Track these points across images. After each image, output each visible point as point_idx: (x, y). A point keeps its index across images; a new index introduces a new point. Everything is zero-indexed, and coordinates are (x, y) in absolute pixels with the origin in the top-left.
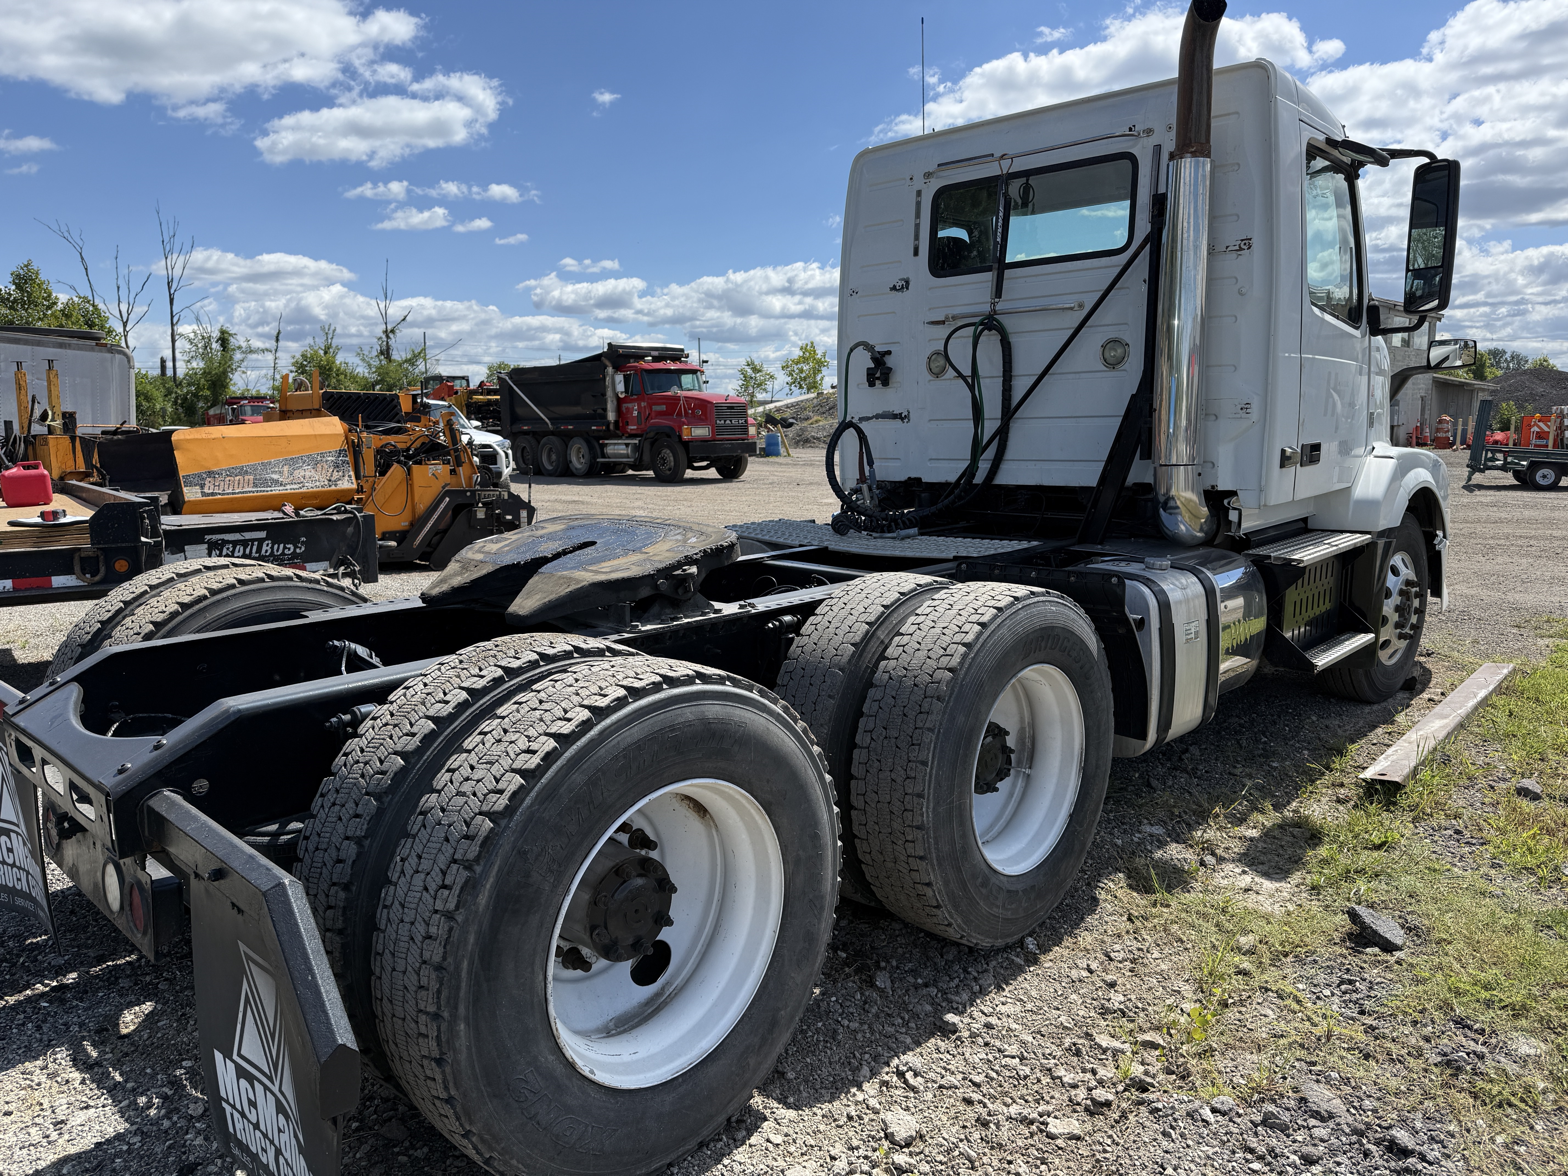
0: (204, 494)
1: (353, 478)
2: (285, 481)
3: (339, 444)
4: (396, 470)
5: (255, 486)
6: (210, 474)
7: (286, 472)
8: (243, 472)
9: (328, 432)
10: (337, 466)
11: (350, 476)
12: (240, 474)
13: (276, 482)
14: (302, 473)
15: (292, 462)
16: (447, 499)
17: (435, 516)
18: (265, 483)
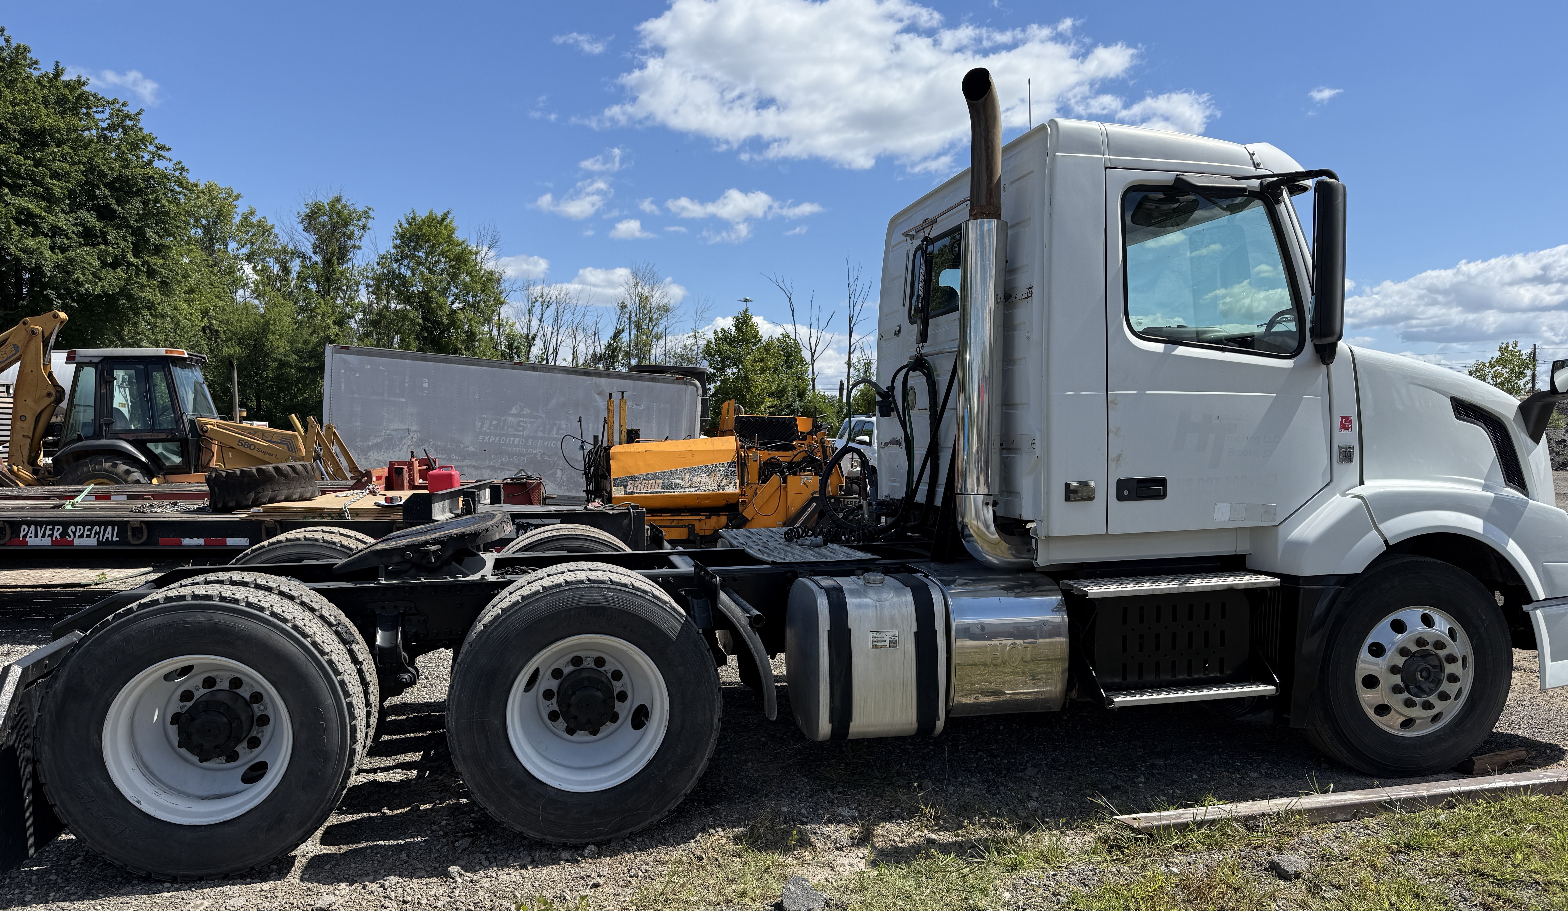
0: (626, 493)
1: (738, 484)
2: (685, 485)
3: (731, 457)
4: (776, 479)
5: (663, 488)
6: (632, 478)
7: (687, 479)
8: (656, 477)
9: (723, 448)
10: (726, 475)
11: (735, 483)
12: (653, 479)
13: (679, 486)
14: (699, 479)
15: (693, 471)
16: (815, 504)
17: (803, 518)
18: (670, 486)
